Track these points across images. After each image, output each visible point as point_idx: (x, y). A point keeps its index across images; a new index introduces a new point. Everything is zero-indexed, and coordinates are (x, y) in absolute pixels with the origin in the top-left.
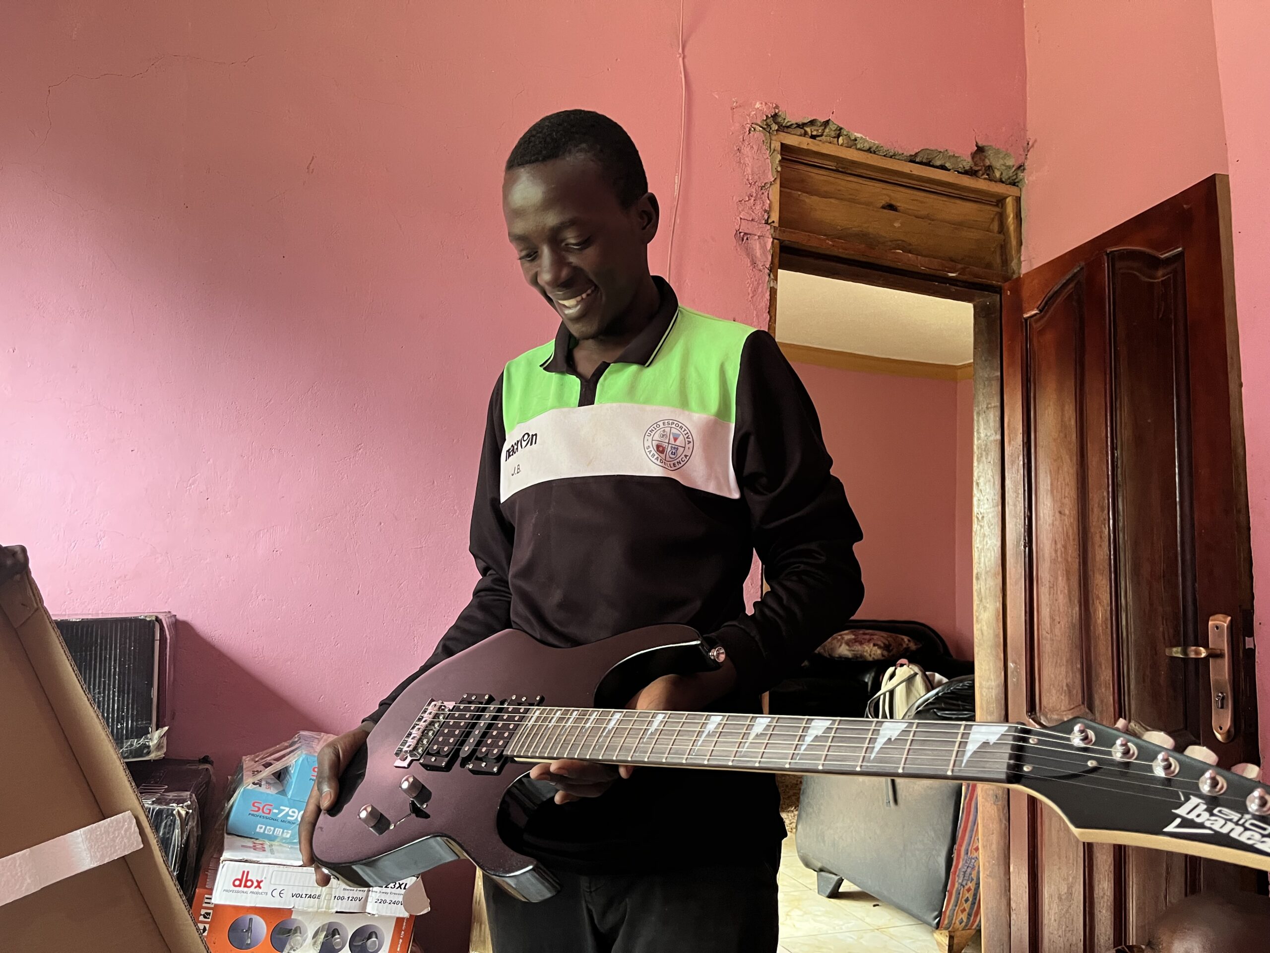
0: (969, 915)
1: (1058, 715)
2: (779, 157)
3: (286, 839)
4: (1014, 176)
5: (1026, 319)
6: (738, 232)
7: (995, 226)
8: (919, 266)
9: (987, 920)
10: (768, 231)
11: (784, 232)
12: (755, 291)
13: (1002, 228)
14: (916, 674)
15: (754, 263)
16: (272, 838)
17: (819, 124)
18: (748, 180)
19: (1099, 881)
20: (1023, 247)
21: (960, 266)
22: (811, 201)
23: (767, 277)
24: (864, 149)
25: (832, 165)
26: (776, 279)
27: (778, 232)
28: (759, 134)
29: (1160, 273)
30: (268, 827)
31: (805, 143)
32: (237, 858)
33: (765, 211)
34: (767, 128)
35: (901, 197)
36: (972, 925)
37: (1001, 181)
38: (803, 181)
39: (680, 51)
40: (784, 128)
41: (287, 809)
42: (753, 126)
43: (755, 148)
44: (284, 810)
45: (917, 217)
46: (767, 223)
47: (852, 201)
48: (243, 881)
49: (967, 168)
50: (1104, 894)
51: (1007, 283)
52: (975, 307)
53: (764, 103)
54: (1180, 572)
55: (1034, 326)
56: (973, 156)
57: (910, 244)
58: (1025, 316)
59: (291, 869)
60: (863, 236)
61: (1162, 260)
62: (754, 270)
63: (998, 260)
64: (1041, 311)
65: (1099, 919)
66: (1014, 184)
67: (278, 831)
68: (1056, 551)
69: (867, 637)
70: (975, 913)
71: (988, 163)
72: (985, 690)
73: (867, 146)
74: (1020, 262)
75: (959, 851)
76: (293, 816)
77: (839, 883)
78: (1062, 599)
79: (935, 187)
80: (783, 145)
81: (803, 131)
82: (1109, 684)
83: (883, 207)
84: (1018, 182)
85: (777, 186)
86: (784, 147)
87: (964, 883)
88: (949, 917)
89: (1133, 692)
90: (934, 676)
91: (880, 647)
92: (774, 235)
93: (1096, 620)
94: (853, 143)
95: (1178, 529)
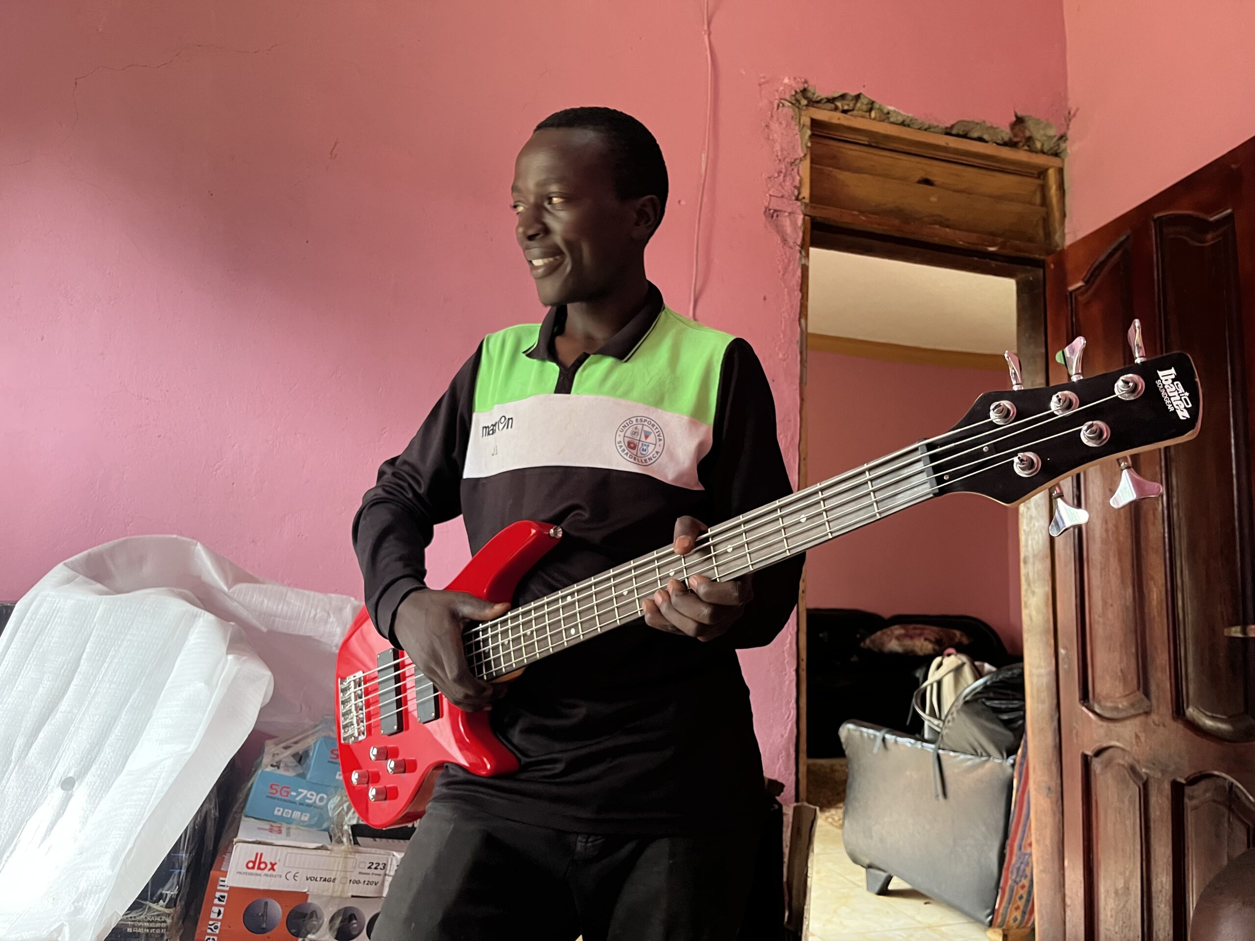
0: (1024, 913)
1: (1112, 702)
2: (809, 132)
3: (304, 822)
4: (1055, 146)
5: (1071, 293)
6: (767, 209)
7: (1038, 199)
8: (957, 240)
9: (1041, 918)
10: (798, 208)
11: (815, 208)
12: (786, 269)
13: (1045, 201)
14: (963, 664)
15: (784, 241)
16: (289, 821)
17: (850, 98)
18: (777, 156)
19: (1157, 874)
20: (1067, 220)
21: (1000, 240)
22: (844, 176)
23: (798, 255)
24: (897, 122)
25: (864, 140)
26: (807, 255)
27: (809, 208)
28: (788, 110)
29: (1209, 236)
30: (286, 810)
31: (835, 118)
32: (250, 840)
33: (795, 187)
34: (796, 103)
35: (938, 171)
36: (1027, 923)
37: (1043, 152)
38: (834, 157)
39: (706, 28)
40: (813, 103)
41: (305, 792)
42: (783, 101)
43: (784, 123)
44: (301, 793)
45: (955, 191)
46: (797, 199)
47: (886, 176)
48: (257, 864)
49: (1006, 139)
50: (1163, 887)
51: (1050, 256)
52: (1018, 284)
53: (792, 78)
54: (1238, 548)
55: (1080, 298)
56: (1013, 126)
57: (948, 220)
58: (1071, 288)
59: (305, 851)
60: (898, 213)
61: (1212, 223)
62: (785, 247)
63: (1041, 233)
64: (1087, 282)
65: (1157, 914)
66: (1056, 155)
67: (297, 814)
68: (1107, 531)
69: (918, 632)
70: (1030, 911)
71: (1028, 134)
72: (1035, 680)
73: (900, 119)
74: (1063, 235)
75: (1012, 847)
76: (311, 799)
77: (889, 880)
78: (1115, 581)
79: (971, 159)
80: (813, 121)
81: (833, 106)
82: (1166, 669)
83: (920, 182)
84: (1060, 153)
85: (807, 163)
86: (815, 124)
87: (1018, 879)
88: (1002, 914)
89: (1191, 675)
90: (983, 666)
91: (930, 641)
92: (805, 212)
93: (1150, 603)
94: (885, 116)
95: (1236, 502)
